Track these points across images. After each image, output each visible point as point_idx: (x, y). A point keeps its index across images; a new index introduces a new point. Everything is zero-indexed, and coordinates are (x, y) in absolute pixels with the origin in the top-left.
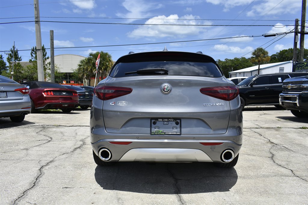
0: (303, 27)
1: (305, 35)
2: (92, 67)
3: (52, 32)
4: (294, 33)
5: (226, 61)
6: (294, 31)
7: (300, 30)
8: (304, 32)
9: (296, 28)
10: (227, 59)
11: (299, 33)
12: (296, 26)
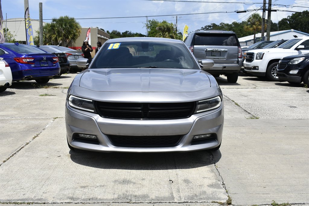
0: (270, 5)
1: (272, 12)
2: (56, 36)
3: (41, 4)
4: (262, 10)
5: (222, 25)
6: (262, 8)
7: (267, 8)
8: (271, 9)
9: (264, 6)
10: (224, 23)
11: (267, 10)
12: (265, 3)
